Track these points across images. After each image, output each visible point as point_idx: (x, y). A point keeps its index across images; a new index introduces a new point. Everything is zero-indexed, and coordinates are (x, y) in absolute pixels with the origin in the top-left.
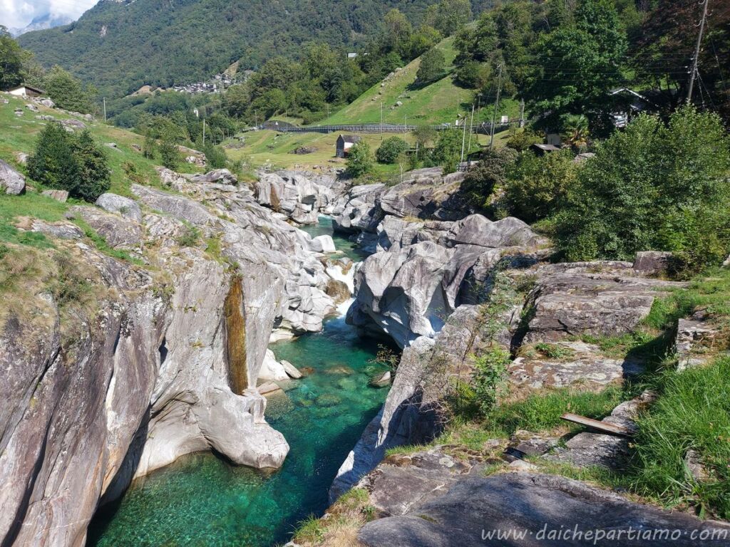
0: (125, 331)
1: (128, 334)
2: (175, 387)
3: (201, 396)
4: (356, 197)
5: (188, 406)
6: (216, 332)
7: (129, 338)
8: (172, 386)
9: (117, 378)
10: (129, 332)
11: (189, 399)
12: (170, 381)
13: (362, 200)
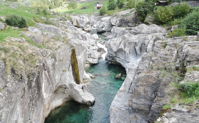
0: (44, 69)
1: (46, 70)
2: (60, 84)
3: (67, 86)
4: (103, 21)
5: (64, 89)
6: (69, 66)
7: (46, 71)
8: (59, 84)
9: (45, 83)
10: (46, 69)
11: (64, 87)
12: (58, 82)
13: (105, 22)
